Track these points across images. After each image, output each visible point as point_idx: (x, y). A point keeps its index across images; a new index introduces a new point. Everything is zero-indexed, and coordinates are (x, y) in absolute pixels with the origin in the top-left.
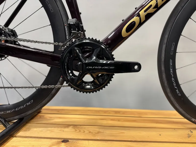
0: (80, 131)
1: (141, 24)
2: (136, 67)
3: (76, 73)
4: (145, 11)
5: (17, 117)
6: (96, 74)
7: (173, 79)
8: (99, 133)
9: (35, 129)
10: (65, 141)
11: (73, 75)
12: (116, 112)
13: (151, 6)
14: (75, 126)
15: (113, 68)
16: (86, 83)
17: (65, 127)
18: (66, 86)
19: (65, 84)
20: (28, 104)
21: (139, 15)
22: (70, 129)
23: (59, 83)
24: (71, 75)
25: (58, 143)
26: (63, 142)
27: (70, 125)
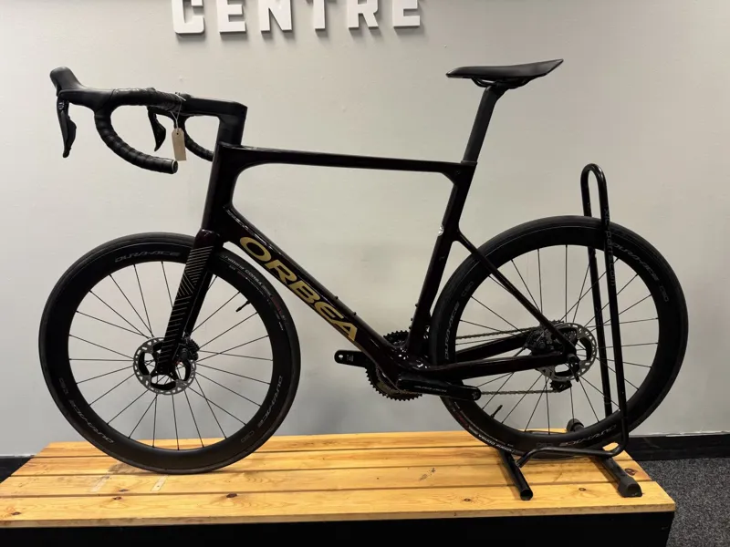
0: (255, 480)
8: (284, 480)
10: (232, 495)
14: (249, 473)
22: (240, 478)
25: (223, 498)
26: (229, 496)
27: (241, 472)
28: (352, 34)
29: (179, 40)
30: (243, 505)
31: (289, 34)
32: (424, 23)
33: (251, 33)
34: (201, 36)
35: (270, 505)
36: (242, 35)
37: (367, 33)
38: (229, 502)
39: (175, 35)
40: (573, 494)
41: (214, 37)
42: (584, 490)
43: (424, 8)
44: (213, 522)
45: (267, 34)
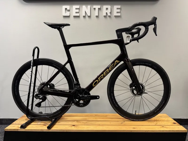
0: (79, 122)
1: (99, 82)
2: (98, 97)
3: (77, 100)
4: (100, 78)
5: (55, 118)
6: (84, 100)
7: (114, 101)
8: (86, 123)
9: (62, 122)
10: (74, 125)
11: (76, 101)
12: (96, 115)
13: (102, 76)
14: (77, 121)
15: (90, 98)
16: (81, 103)
17: (73, 121)
18: (74, 105)
19: (73, 104)
20: (59, 112)
21: (98, 79)
22: (75, 122)
23: (71, 104)
24: (75, 101)
25: (71, 126)
26: (73, 126)
27: (76, 121)
28: (104, 17)
29: (64, 17)
30: (77, 128)
31: (89, 17)
32: (121, 15)
33: (80, 16)
34: (69, 17)
35: (84, 128)
36: (78, 17)
37: (108, 17)
38: (73, 127)
39: (63, 16)
40: (161, 127)
41: (72, 17)
42: (163, 127)
43: (121, 11)
44: (69, 131)
45: (84, 17)
